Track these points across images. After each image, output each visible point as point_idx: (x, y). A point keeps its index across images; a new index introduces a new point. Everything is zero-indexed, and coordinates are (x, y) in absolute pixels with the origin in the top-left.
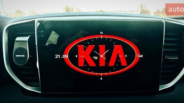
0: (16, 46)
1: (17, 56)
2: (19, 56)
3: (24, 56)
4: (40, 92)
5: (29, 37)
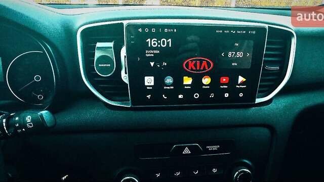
0: (98, 54)
1: (100, 65)
2: (103, 65)
3: (109, 65)
4: (129, 107)
5: (113, 42)
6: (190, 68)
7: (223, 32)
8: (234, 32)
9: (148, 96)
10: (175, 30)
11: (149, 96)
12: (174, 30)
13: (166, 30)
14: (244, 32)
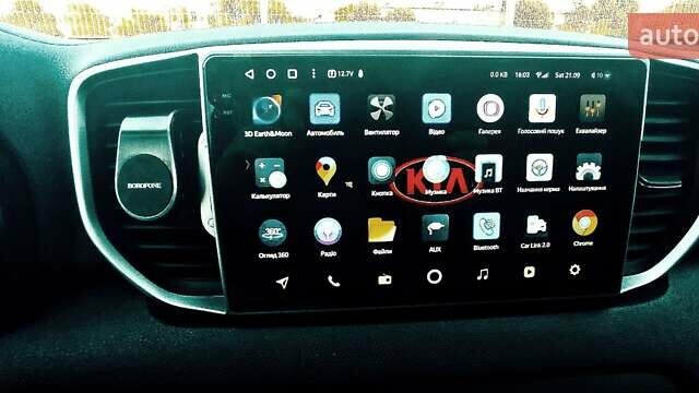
0: (124, 153)
1: (130, 186)
2: (138, 186)
3: (158, 186)
4: (224, 313)
5: (171, 115)
6: (411, 190)
7: (511, 75)
8: (546, 76)
9: (280, 282)
10: (361, 74)
11: (283, 282)
12: (356, 74)
13: (332, 73)
14: (578, 75)
